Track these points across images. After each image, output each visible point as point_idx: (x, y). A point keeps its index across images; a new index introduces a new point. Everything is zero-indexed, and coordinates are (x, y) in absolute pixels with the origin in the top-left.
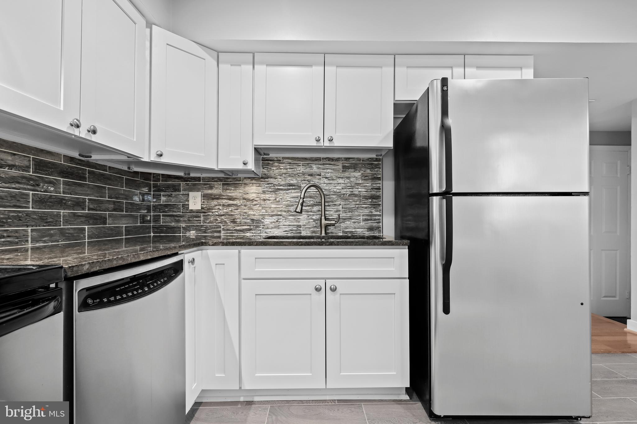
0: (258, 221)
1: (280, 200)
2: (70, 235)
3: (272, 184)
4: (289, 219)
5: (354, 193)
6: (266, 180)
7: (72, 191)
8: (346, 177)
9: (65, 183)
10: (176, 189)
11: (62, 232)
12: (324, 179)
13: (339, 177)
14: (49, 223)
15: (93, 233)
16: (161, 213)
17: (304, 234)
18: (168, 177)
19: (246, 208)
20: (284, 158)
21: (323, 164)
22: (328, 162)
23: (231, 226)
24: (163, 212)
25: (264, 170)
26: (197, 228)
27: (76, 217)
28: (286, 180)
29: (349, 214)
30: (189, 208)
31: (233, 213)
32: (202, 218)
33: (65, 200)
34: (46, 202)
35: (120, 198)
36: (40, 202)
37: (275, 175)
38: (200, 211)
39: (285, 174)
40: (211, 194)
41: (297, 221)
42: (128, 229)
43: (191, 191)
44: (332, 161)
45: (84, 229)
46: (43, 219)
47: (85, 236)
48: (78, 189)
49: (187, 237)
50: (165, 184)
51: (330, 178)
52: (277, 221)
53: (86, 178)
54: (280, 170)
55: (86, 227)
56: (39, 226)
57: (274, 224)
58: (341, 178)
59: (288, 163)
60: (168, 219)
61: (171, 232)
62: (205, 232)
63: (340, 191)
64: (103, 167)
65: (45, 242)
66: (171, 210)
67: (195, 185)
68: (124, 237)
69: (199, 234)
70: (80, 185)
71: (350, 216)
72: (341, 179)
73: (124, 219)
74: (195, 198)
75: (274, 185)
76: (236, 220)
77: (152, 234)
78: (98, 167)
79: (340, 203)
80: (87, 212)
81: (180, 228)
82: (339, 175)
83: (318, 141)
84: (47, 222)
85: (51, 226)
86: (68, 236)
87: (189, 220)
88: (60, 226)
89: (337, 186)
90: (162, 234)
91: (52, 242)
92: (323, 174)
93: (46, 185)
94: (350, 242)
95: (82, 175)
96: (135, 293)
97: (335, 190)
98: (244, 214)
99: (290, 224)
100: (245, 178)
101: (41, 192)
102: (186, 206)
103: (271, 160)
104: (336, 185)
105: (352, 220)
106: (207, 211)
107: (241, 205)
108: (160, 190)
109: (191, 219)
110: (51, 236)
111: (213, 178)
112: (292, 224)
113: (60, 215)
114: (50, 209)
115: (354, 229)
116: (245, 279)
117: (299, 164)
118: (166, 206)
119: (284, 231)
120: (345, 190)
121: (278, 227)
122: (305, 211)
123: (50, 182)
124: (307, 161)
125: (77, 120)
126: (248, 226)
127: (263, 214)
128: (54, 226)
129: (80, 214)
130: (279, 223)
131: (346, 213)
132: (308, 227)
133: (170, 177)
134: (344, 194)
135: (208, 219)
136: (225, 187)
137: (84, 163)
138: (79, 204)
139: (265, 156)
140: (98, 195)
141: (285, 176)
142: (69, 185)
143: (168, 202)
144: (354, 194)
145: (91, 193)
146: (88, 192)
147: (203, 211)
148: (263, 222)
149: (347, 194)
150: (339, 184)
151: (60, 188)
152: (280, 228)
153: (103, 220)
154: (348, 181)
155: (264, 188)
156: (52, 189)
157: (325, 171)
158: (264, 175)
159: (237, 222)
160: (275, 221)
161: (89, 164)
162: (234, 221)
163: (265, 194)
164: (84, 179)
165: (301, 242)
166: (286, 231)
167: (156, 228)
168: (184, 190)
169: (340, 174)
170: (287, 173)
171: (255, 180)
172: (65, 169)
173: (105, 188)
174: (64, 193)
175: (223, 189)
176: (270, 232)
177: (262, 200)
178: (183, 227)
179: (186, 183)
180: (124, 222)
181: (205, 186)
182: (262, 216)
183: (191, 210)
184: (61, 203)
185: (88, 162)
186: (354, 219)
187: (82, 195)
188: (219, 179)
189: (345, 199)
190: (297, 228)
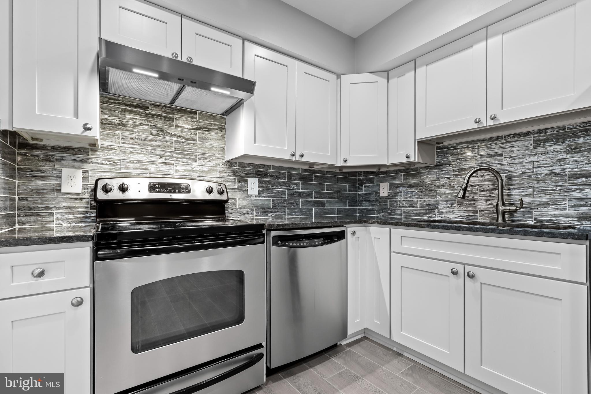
0: (433, 206)
1: (454, 185)
2: (305, 212)
3: (446, 170)
4: (464, 204)
5: (553, 171)
6: (441, 167)
7: (306, 188)
8: (540, 154)
9: (302, 184)
10: (371, 181)
11: (301, 210)
12: (508, 159)
13: (529, 155)
14: (295, 206)
15: (317, 212)
16: (363, 199)
17: (481, 220)
18: (367, 173)
19: (422, 194)
20: (458, 144)
21: (506, 143)
22: (512, 139)
23: (409, 209)
24: (364, 199)
25: (439, 158)
26: (385, 211)
27: (308, 203)
28: (461, 165)
29: (544, 199)
30: (379, 195)
31: (411, 199)
32: (388, 204)
33: (302, 193)
34: (293, 195)
35: (334, 190)
36: (291, 195)
37: (449, 161)
38: (387, 198)
39: (459, 159)
40: (395, 184)
41: (473, 206)
42: (339, 210)
43: (381, 182)
44: (519, 137)
45: (312, 209)
46: (292, 204)
47: (313, 214)
48: (309, 187)
49: (378, 218)
50: (365, 178)
51: (515, 158)
52: (451, 206)
53: (313, 180)
54: (454, 156)
55: (313, 208)
56: (290, 207)
57: (448, 209)
58: (531, 155)
59: (462, 148)
60: (367, 204)
61: (369, 213)
62: (391, 215)
63: (530, 171)
64: (323, 172)
65: (293, 215)
66: (369, 197)
67: (384, 177)
68: (337, 215)
69: (387, 216)
70: (310, 184)
71: (547, 201)
72: (533, 157)
73: (336, 203)
74: (383, 187)
75: (448, 172)
76: (414, 205)
77: (358, 215)
78: (320, 172)
79: (532, 186)
80: (314, 199)
81: (374, 210)
82: (528, 152)
83: (478, 122)
84: (294, 205)
85: (295, 207)
86: (304, 213)
87: (380, 205)
88: (300, 207)
89: (527, 165)
90: (364, 214)
91: (296, 215)
92: (505, 154)
93: (293, 186)
94: (491, 229)
95: (311, 178)
96: (305, 244)
97: (523, 170)
98: (421, 200)
99: (465, 209)
100: (421, 168)
101: (291, 189)
102: (378, 194)
103: (445, 148)
104: (524, 164)
105: (550, 205)
106: (391, 198)
107: (418, 192)
108: (362, 183)
109: (381, 204)
110: (296, 212)
111: (396, 170)
112: (468, 209)
113: (300, 201)
114: (295, 198)
115: (554, 217)
116: (394, 252)
117: (475, 147)
118: (366, 194)
119: (459, 217)
120: (540, 169)
121: (452, 212)
122: (482, 196)
123: (295, 184)
124: (485, 142)
125: (293, 152)
126: (424, 211)
127: (438, 199)
128: (297, 207)
129: (310, 201)
130: (453, 208)
131: (540, 197)
132: (486, 213)
133: (368, 173)
134: (537, 174)
135: (393, 204)
136: (405, 177)
137: (312, 171)
138: (309, 195)
139: (439, 145)
140: (320, 189)
141: (460, 161)
142: (304, 185)
143: (367, 191)
144: (553, 173)
145: (316, 188)
146: (314, 188)
147: (389, 197)
148: (438, 207)
149: (541, 174)
150: (529, 162)
151: (299, 187)
152: (455, 213)
153: (323, 204)
154: (544, 157)
155: (438, 175)
156: (296, 188)
157: (509, 150)
158: (439, 163)
159: (414, 206)
160: (449, 206)
161: (315, 172)
162: (412, 206)
163: (439, 181)
164: (312, 180)
165: (438, 225)
166: (461, 216)
167: (360, 210)
168: (377, 182)
169: (530, 151)
170: (462, 158)
171: (430, 168)
172: (302, 176)
173: (324, 184)
174: (302, 189)
175: (404, 179)
176: (445, 216)
177: (437, 186)
178: (376, 210)
179: (378, 177)
180: (337, 205)
181: (391, 178)
182: (437, 201)
183: (381, 197)
184: (300, 195)
185: (314, 170)
186: (552, 205)
187: (311, 189)
188: (401, 171)
189: (539, 179)
190: (474, 214)
